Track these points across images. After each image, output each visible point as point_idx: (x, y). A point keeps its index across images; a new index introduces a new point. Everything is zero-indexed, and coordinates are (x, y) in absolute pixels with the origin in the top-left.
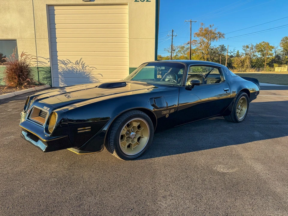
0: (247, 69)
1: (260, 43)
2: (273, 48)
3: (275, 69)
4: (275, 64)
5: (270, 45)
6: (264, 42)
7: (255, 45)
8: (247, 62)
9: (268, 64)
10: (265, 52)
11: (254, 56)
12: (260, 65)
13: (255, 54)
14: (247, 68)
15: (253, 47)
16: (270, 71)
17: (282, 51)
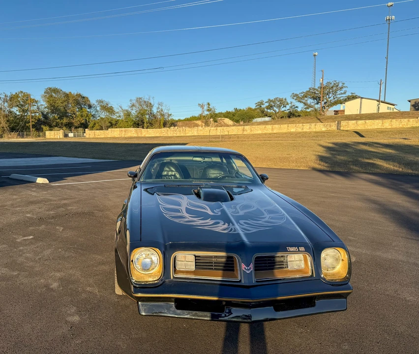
0: (4, 133)
1: (16, 93)
2: (36, 102)
3: (46, 134)
4: (44, 128)
5: (32, 97)
6: (22, 92)
7: (9, 94)
8: (2, 122)
9: (34, 126)
10: (26, 107)
11: (11, 112)
12: (23, 127)
13: (12, 110)
14: (3, 131)
15: (8, 98)
16: (39, 136)
17: (45, 108)
